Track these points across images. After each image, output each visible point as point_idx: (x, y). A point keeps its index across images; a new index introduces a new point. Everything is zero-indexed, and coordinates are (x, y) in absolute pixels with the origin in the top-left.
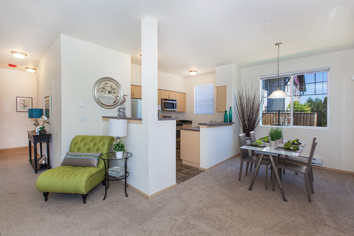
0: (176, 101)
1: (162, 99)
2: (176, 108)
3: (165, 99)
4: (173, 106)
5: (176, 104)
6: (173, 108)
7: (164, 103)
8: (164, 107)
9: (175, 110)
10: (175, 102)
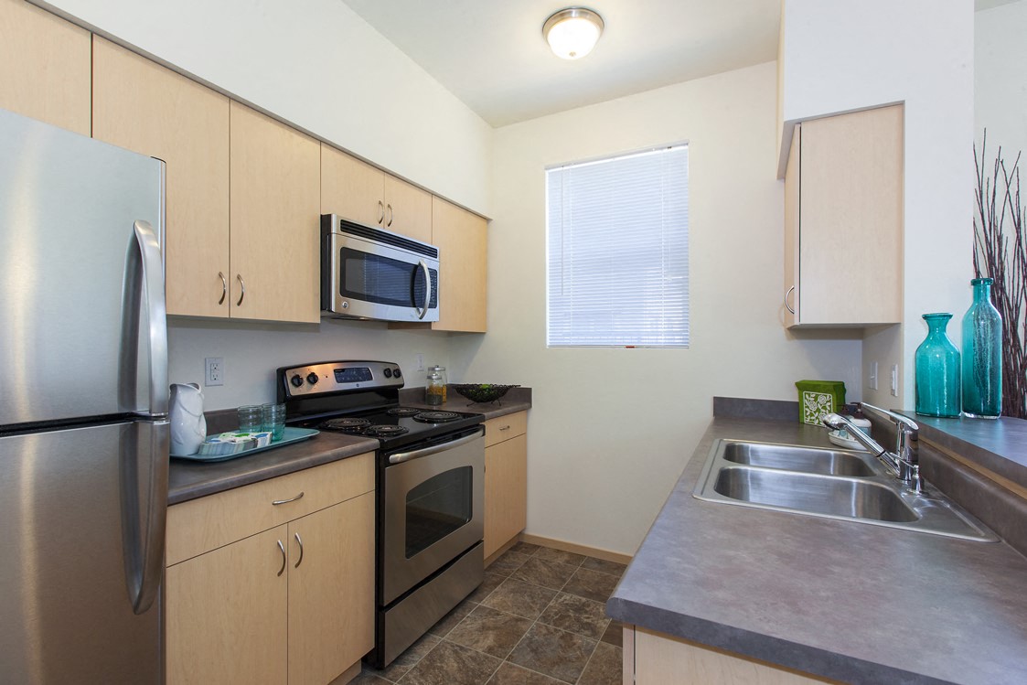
0: (432, 253)
1: (325, 221)
2: (433, 305)
3: (347, 227)
4: (415, 286)
5: (433, 273)
6: (415, 300)
7: (346, 253)
8: (344, 292)
9: (431, 315)
10: (427, 262)
